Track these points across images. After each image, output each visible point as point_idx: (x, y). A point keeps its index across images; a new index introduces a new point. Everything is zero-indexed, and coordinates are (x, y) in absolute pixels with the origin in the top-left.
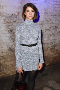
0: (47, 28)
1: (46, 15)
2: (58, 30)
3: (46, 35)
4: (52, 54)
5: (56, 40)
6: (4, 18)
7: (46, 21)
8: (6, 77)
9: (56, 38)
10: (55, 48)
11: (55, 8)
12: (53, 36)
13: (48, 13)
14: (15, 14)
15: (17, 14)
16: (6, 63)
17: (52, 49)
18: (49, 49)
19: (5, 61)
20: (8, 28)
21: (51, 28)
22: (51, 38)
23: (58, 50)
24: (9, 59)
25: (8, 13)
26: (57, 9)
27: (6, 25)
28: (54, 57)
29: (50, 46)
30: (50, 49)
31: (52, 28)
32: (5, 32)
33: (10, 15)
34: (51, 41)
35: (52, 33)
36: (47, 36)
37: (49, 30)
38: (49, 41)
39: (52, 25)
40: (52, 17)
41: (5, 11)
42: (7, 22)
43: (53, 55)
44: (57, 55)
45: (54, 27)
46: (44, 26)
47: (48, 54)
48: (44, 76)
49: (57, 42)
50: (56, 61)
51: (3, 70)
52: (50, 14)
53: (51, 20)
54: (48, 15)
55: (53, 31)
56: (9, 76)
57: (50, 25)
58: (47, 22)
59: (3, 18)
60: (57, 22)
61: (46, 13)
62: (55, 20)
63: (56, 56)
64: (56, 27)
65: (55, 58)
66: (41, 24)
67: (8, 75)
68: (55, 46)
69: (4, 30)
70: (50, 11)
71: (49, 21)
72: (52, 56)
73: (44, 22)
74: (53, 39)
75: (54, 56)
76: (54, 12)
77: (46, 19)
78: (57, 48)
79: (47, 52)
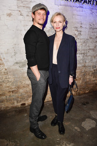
0: (91, 48)
1: (91, 30)
4: (94, 79)
7: (91, 38)
13: (93, 29)
17: (94, 74)
18: (91, 73)
21: (95, 47)
22: (95, 60)
29: (92, 70)
34: (94, 64)
36: (89, 57)
37: (93, 50)
38: (91, 64)
43: (94, 81)
46: (87, 45)
47: (90, 79)
48: (85, 105)
52: (96, 30)
54: (93, 31)
57: (95, 44)
58: (91, 40)
61: (91, 28)
66: (84, 42)
70: (96, 26)
71: (94, 39)
73: (87, 39)
75: (96, 82)
77: (91, 36)
79: (88, 77)
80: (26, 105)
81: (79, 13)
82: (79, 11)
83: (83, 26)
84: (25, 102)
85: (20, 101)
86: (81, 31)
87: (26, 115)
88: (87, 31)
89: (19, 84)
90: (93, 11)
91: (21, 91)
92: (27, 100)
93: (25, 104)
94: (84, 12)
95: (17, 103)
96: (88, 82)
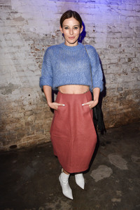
0: (112, 61)
1: (111, 36)
2: (133, 66)
3: (111, 73)
4: (121, 107)
5: (130, 84)
6: (31, 42)
7: (111, 47)
8: (39, 145)
9: (129, 80)
10: (127, 97)
11: (129, 22)
12: (123, 75)
13: (114, 33)
14: (52, 34)
15: (54, 34)
16: (37, 122)
17: (121, 99)
18: (115, 99)
19: (36, 119)
20: (38, 60)
21: (119, 60)
22: (120, 80)
23: (131, 100)
24: (43, 116)
25: (37, 32)
26: (133, 25)
27: (35, 56)
28: (124, 113)
29: (117, 94)
30: (118, 99)
31: (123, 61)
32: (33, 68)
33: (42, 36)
34: (120, 86)
35: (122, 70)
36: (111, 76)
37: (117, 64)
38: (115, 86)
39: (122, 56)
40: (123, 40)
41: (31, 30)
42: (37, 50)
43: (122, 110)
44: (130, 110)
45: (127, 60)
46: (107, 57)
47: (114, 107)
48: (103, 145)
49: (131, 87)
50: (127, 120)
51: (34, 133)
52: (118, 35)
53: (120, 45)
54: (115, 36)
55: (125, 66)
56: (45, 143)
57: (119, 55)
58: (112, 50)
59: (28, 42)
60: (132, 50)
61: (111, 32)
62: (129, 47)
63: (128, 112)
64: (130, 60)
65: (126, 115)
66: (101, 53)
67: (43, 141)
68: (127, 93)
69: (32, 65)
70: (118, 29)
71: (116, 48)
72: (121, 112)
73: (106, 49)
74: (123, 82)
75: (125, 111)
76: (127, 31)
77: (112, 45)
78: (130, 97)
79: (111, 105)
80: (18, 147)
81: (89, 11)
82: (90, 7)
83: (97, 29)
84: (15, 144)
85: (9, 142)
86: (94, 38)
87: (15, 162)
88: (104, 36)
89: (5, 117)
90: (112, 6)
91: (8, 127)
92: (19, 140)
93: (16, 146)
94: (97, 9)
95: (4, 145)
96: (112, 111)
